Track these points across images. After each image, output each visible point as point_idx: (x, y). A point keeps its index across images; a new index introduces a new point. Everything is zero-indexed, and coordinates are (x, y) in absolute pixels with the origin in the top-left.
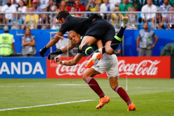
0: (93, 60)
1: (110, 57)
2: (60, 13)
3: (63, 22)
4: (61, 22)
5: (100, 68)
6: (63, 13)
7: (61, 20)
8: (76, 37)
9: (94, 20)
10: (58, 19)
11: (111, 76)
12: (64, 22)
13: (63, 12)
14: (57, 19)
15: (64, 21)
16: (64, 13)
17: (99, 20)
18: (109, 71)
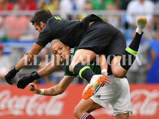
0: (92, 86)
1: (117, 82)
2: (37, 14)
3: (41, 29)
4: (39, 28)
5: (101, 98)
6: (42, 14)
7: (39, 25)
8: (64, 49)
9: (91, 23)
10: (33, 24)
11: (119, 111)
12: (43, 29)
13: (41, 12)
14: (31, 23)
15: (44, 26)
16: (44, 14)
17: (99, 24)
18: (115, 105)
